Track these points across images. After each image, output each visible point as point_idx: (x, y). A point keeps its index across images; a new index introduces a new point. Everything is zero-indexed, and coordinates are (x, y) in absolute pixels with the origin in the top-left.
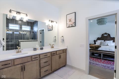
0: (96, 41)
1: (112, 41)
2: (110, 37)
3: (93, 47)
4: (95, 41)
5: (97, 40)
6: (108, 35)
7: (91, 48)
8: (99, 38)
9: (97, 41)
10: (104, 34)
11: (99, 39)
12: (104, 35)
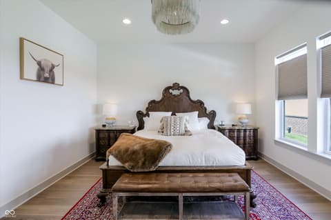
0: (145, 116)
1: (197, 112)
2: (190, 99)
3: (134, 152)
4: (140, 115)
5: (148, 109)
6: (182, 91)
7: (123, 163)
8: (153, 102)
9: (148, 115)
10: (170, 88)
11: (154, 106)
12: (171, 91)
